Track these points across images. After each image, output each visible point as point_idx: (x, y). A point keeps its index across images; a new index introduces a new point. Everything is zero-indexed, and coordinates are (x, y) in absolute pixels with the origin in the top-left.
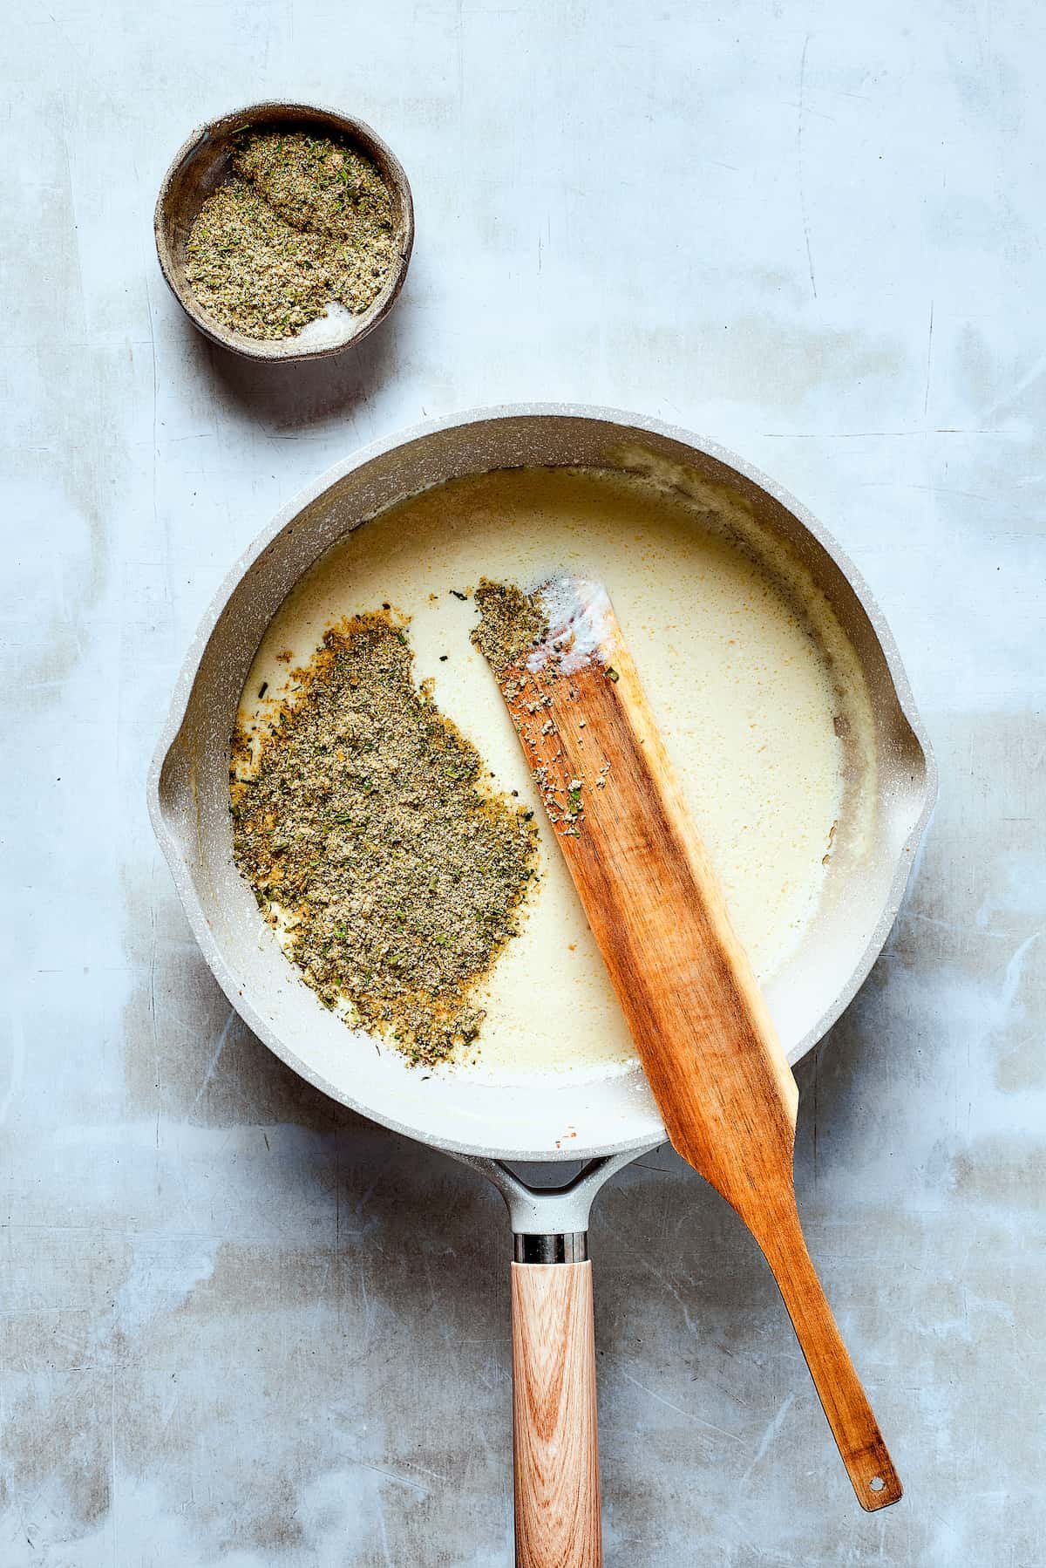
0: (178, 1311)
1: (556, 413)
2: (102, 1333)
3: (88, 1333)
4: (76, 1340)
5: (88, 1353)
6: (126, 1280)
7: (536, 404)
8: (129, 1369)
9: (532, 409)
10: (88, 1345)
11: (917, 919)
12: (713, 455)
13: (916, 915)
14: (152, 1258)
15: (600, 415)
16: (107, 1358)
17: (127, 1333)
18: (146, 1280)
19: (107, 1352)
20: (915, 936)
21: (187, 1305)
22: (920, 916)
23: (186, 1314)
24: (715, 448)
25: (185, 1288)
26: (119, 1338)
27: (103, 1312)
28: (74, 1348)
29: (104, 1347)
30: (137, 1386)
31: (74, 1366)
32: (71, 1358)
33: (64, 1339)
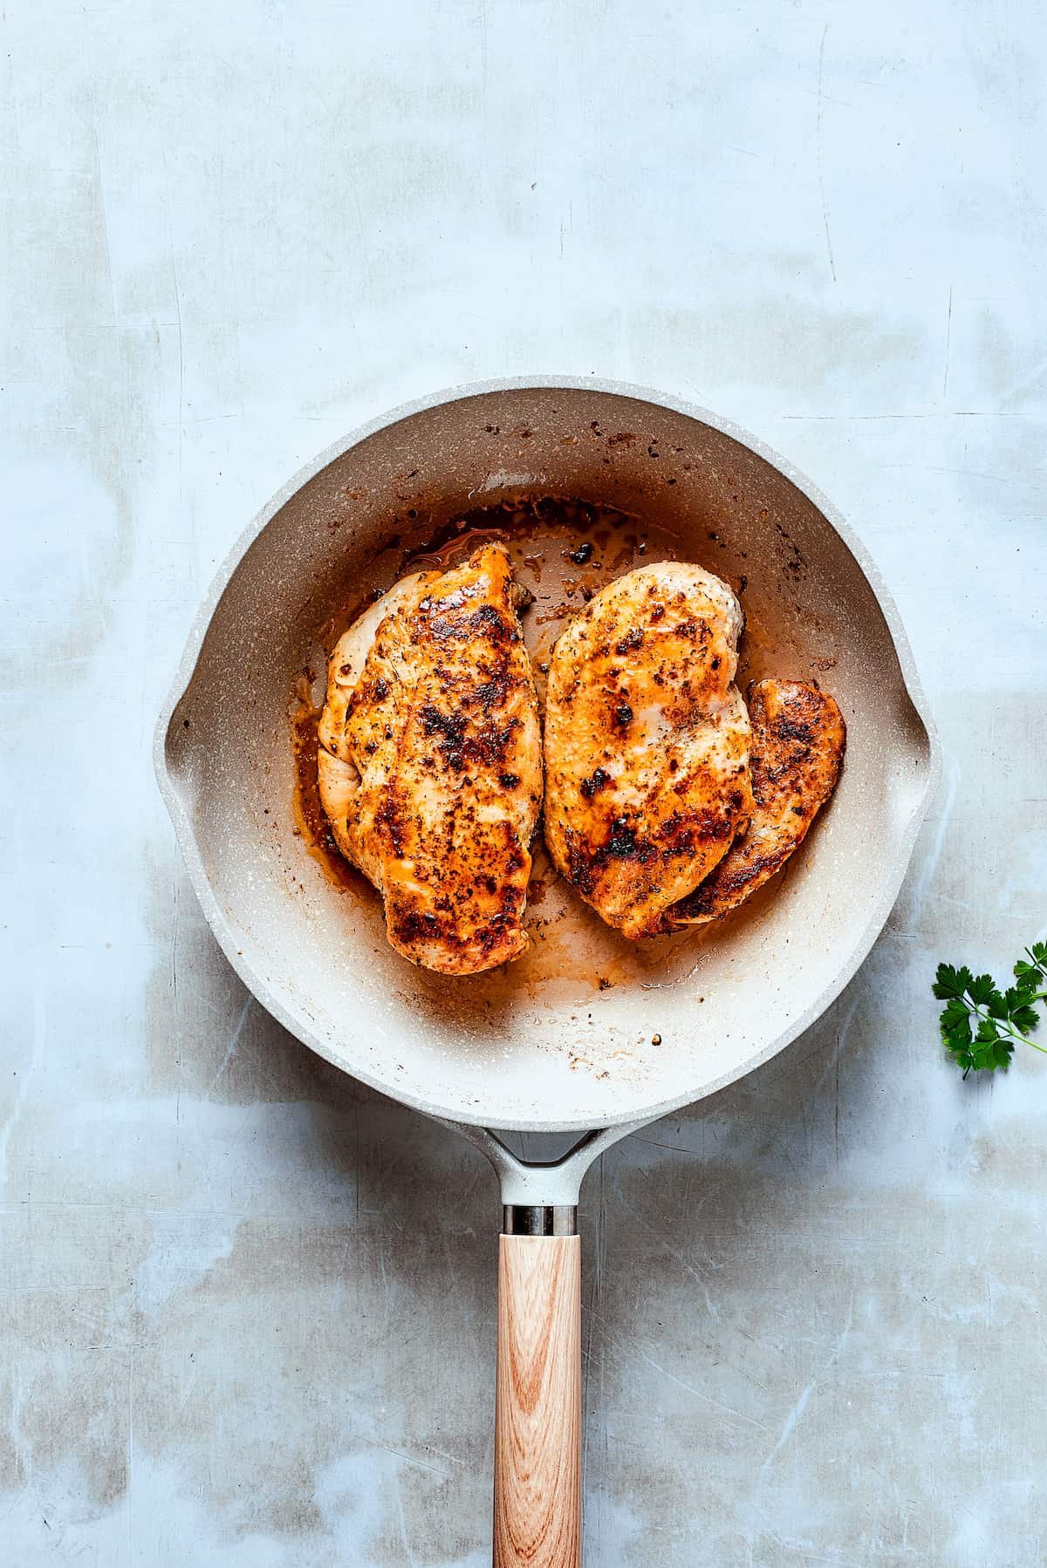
0: (197, 1290)
1: (573, 386)
2: (121, 1312)
3: (106, 1311)
4: (94, 1318)
5: (107, 1331)
6: (144, 1259)
7: (553, 376)
8: (147, 1348)
9: (549, 382)
10: (106, 1323)
11: (939, 899)
12: (728, 433)
14: (171, 1236)
15: (617, 389)
16: (125, 1337)
17: (146, 1312)
18: (165, 1257)
19: (125, 1330)
20: (936, 916)
21: (206, 1284)
22: (941, 896)
23: (205, 1294)
24: (729, 426)
25: (204, 1267)
26: (138, 1317)
27: (122, 1291)
28: (93, 1326)
29: (121, 1325)
30: (155, 1366)
31: (92, 1344)
32: (89, 1336)
33: (82, 1317)
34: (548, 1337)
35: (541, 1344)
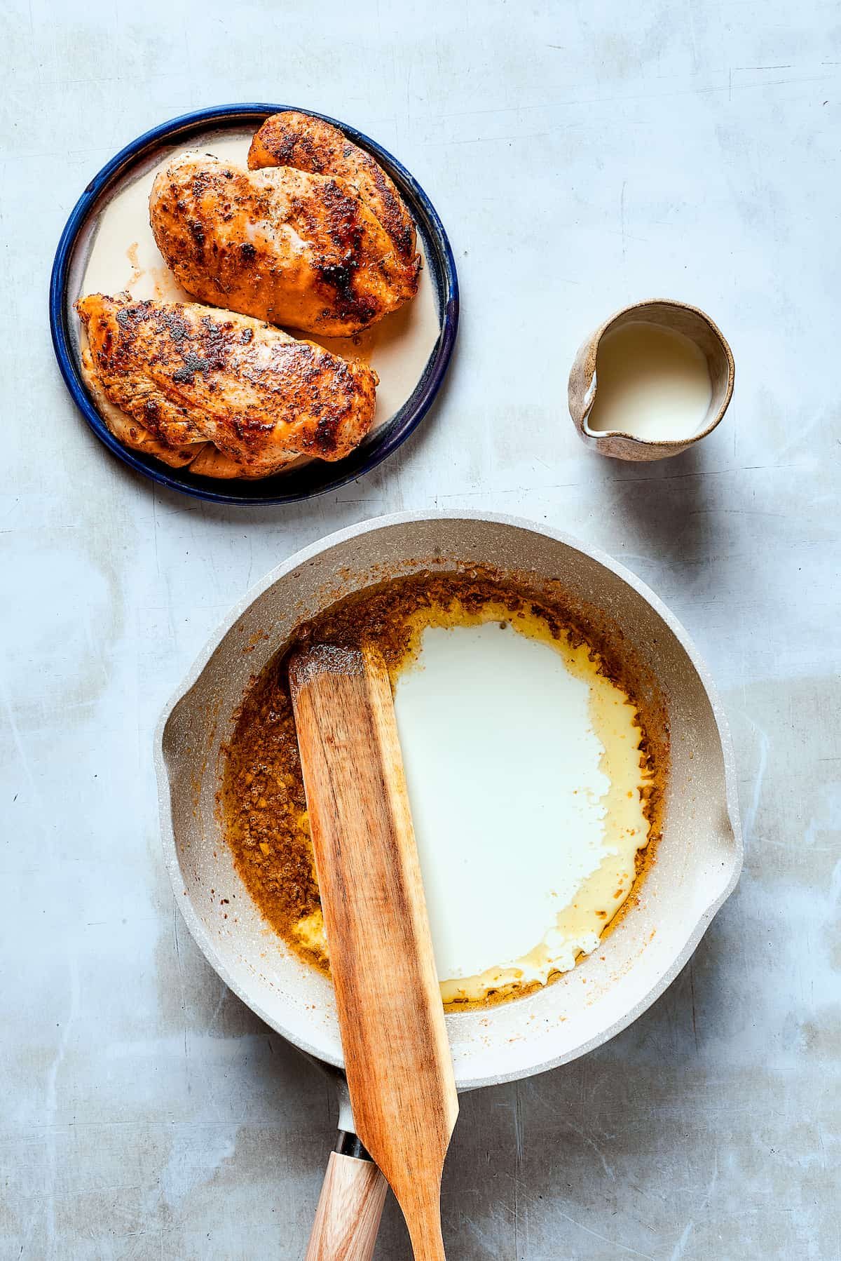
0: (209, 1183)
2: (150, 1205)
3: (139, 1205)
4: (130, 1211)
5: (141, 1221)
6: (167, 1162)
8: (173, 1232)
10: (140, 1214)
11: (760, 841)
13: (758, 839)
14: (186, 1143)
16: (156, 1224)
17: (170, 1203)
18: (183, 1161)
19: (155, 1219)
20: (759, 854)
21: (215, 1179)
22: (762, 839)
23: (215, 1186)
25: (213, 1165)
26: (164, 1208)
27: (151, 1188)
28: (130, 1217)
29: (153, 1216)
30: (180, 1245)
31: (130, 1231)
32: (127, 1225)
33: (121, 1211)
34: (351, 1238)
35: (344, 1243)
